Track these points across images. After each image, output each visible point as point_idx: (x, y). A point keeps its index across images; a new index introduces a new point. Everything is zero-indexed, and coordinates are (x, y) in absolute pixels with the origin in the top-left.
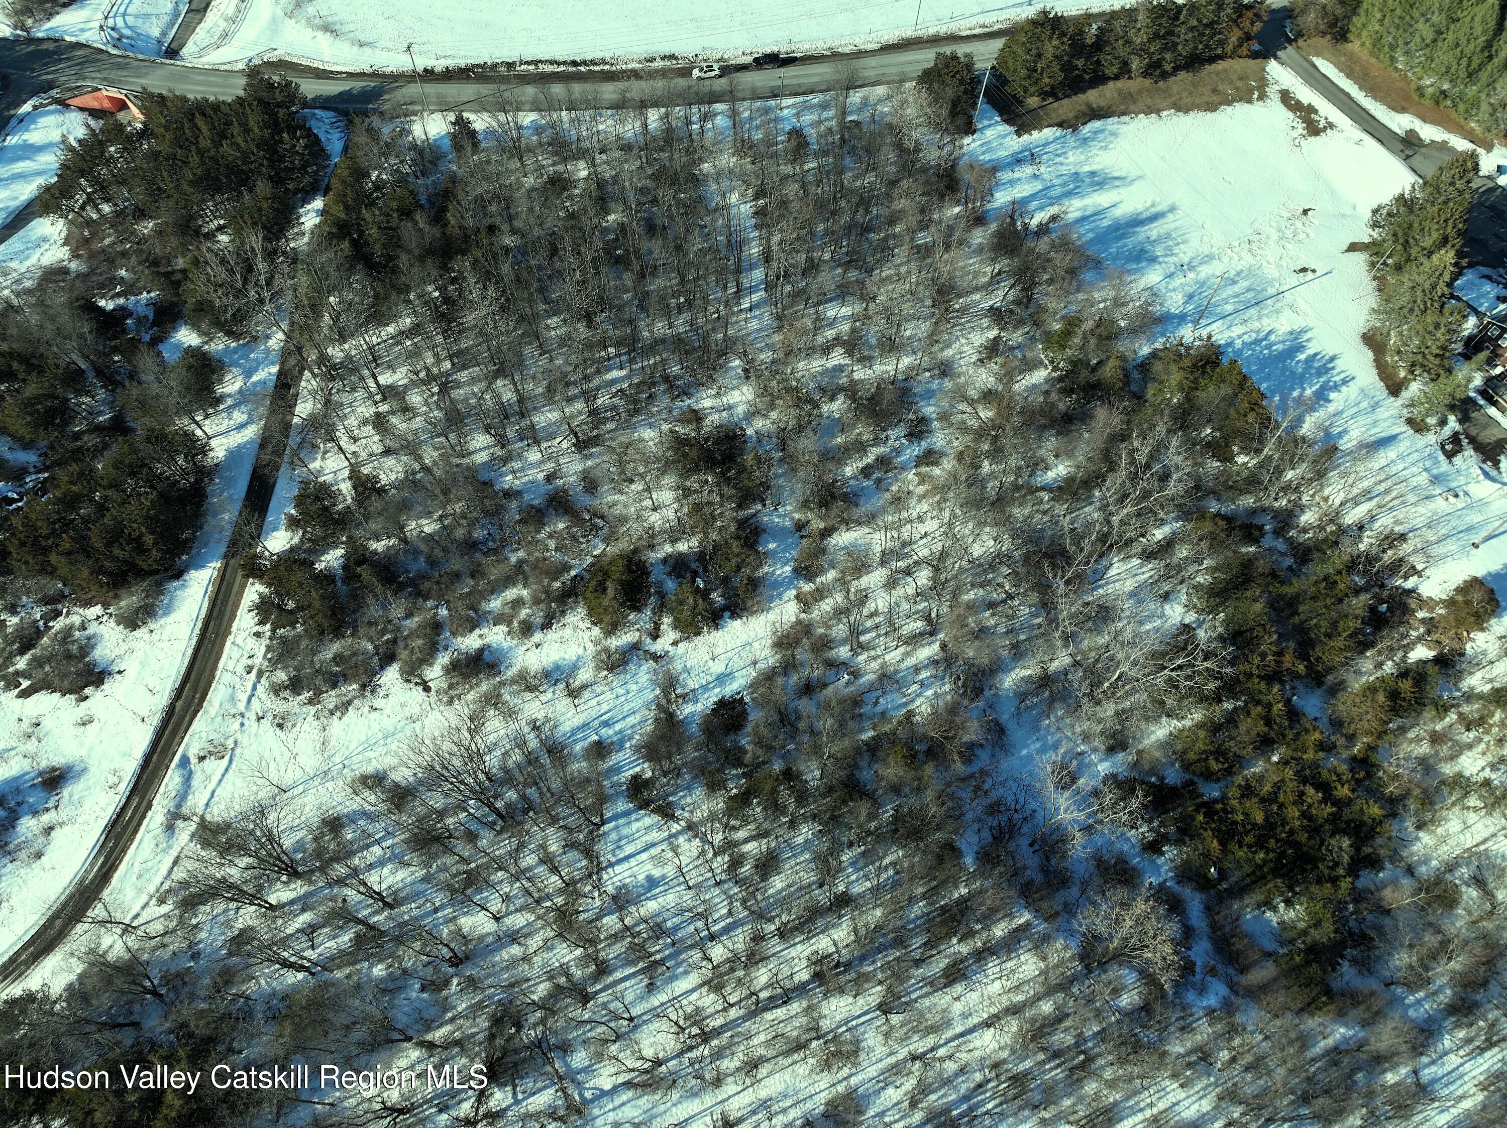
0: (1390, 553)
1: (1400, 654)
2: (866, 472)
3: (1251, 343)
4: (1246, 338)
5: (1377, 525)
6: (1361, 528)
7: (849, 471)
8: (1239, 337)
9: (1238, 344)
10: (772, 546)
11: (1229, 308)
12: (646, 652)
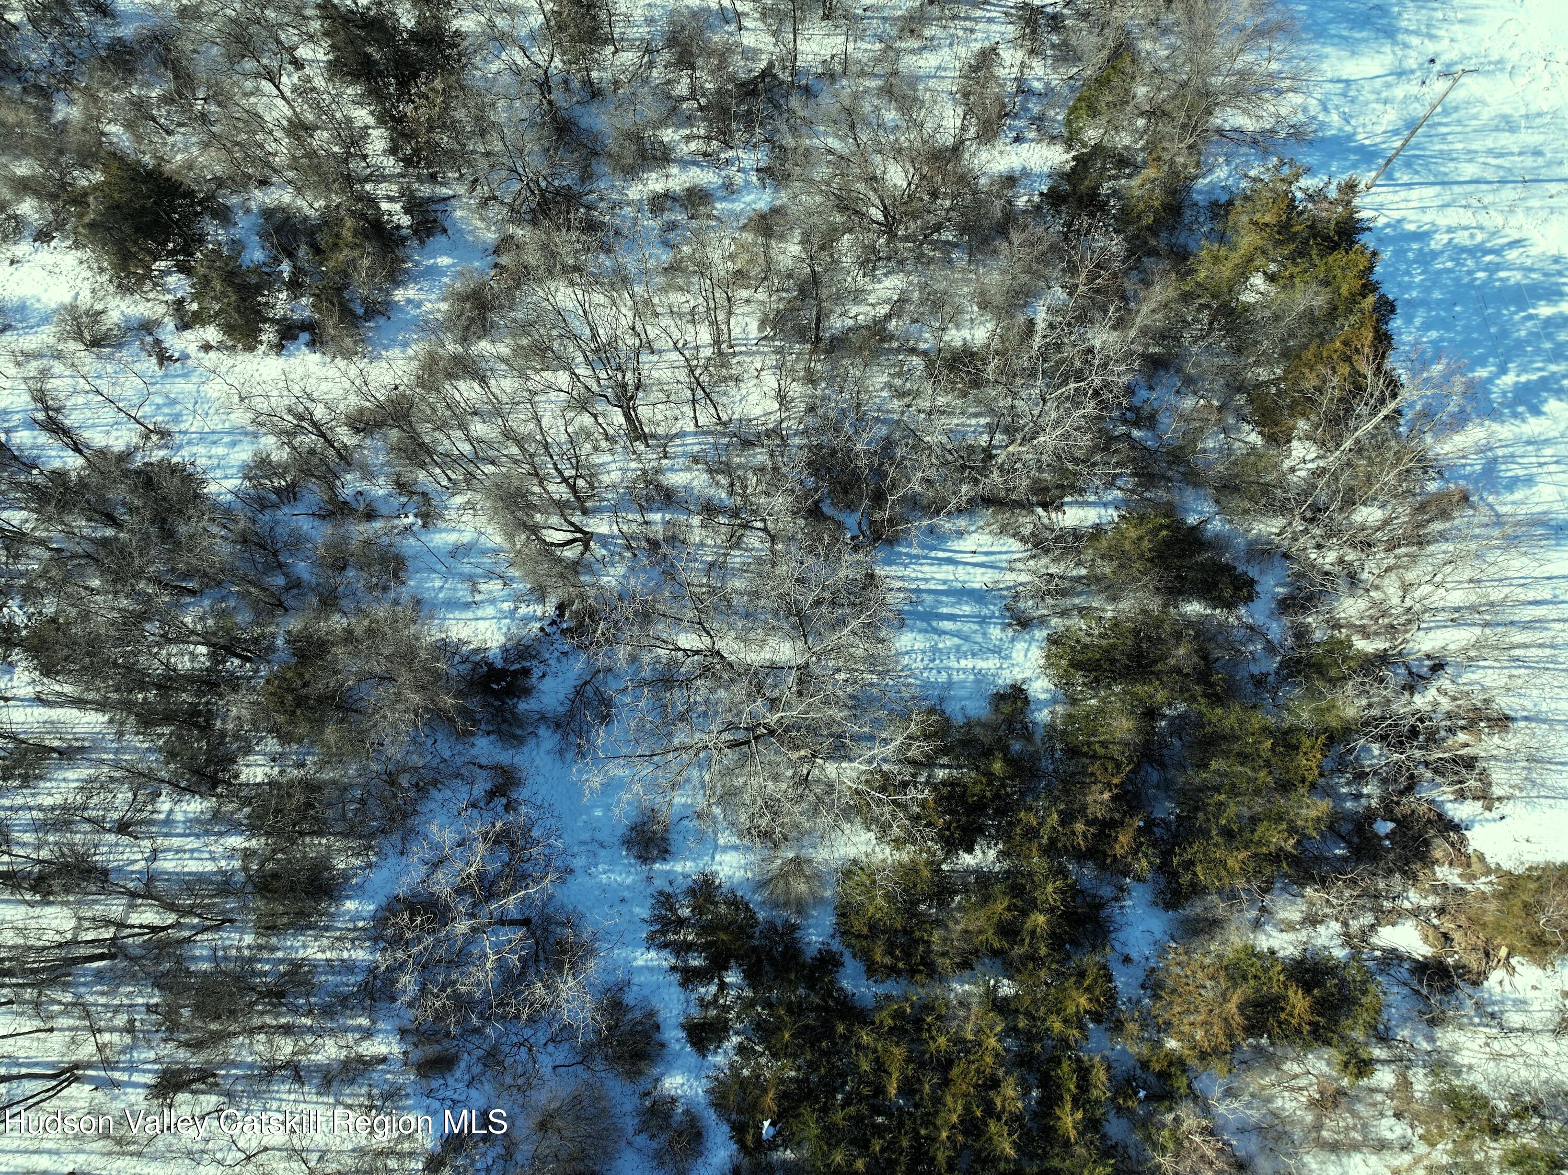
0: (1462, 737)
1: (1367, 919)
2: (659, 202)
3: (1464, 249)
4: (1462, 238)
5: (1468, 677)
6: (1438, 667)
7: (635, 192)
8: (1450, 230)
9: (1439, 241)
10: (444, 261)
11: (1469, 170)
12: (158, 342)
